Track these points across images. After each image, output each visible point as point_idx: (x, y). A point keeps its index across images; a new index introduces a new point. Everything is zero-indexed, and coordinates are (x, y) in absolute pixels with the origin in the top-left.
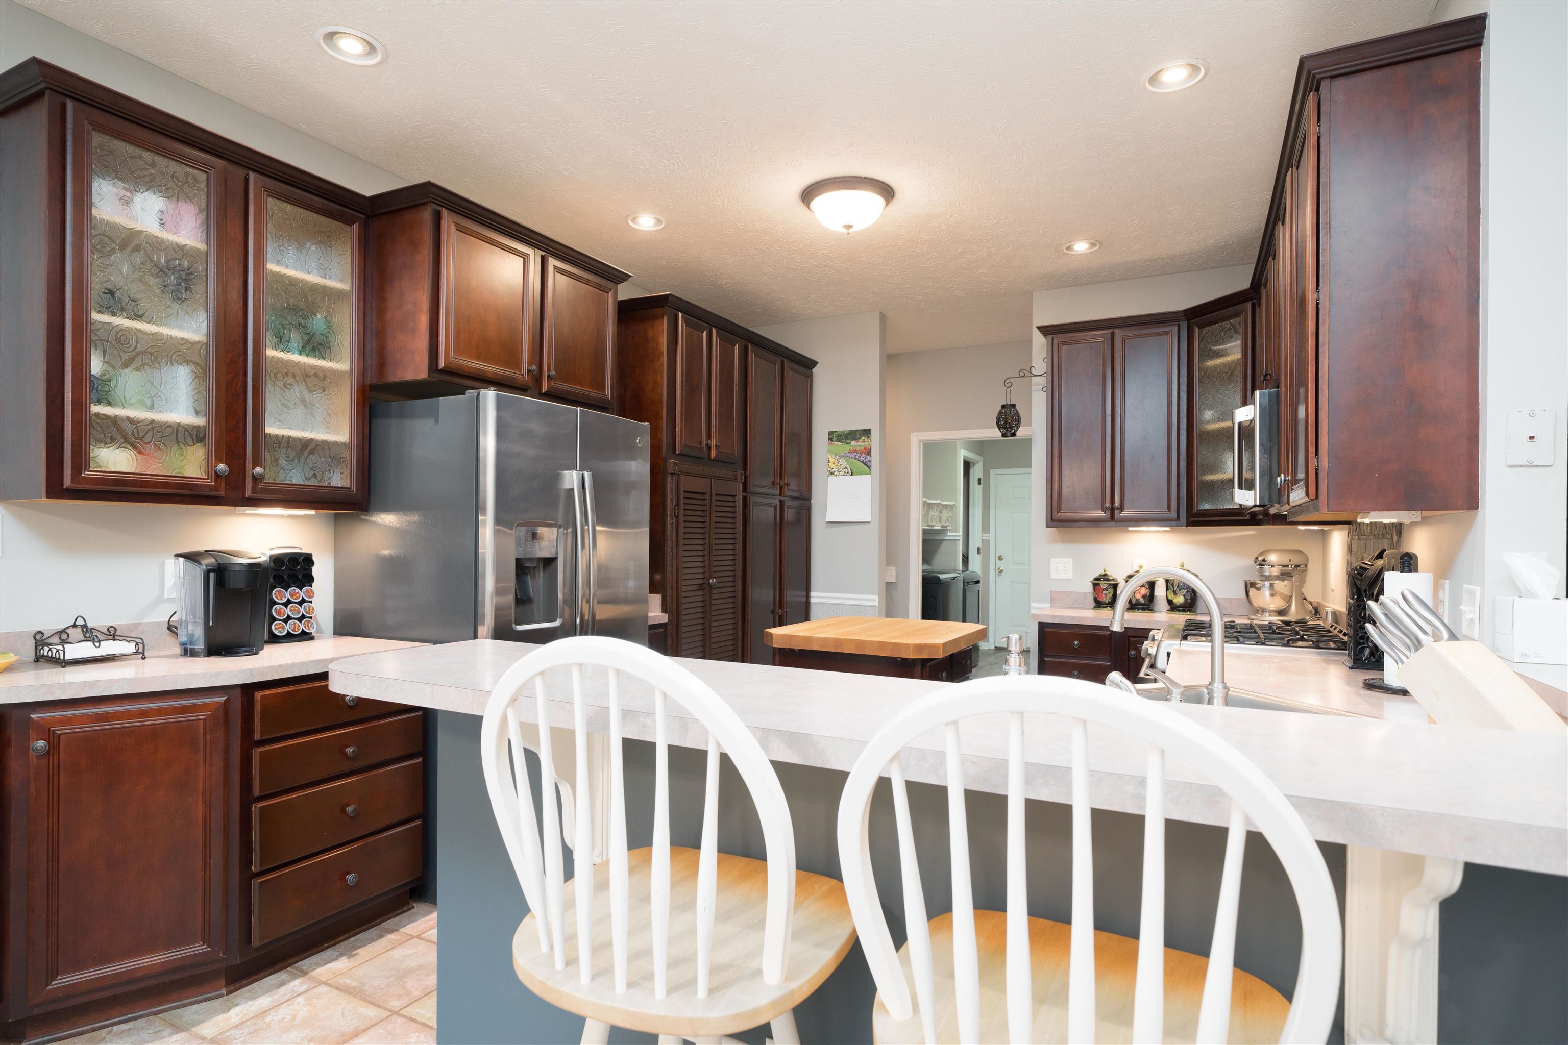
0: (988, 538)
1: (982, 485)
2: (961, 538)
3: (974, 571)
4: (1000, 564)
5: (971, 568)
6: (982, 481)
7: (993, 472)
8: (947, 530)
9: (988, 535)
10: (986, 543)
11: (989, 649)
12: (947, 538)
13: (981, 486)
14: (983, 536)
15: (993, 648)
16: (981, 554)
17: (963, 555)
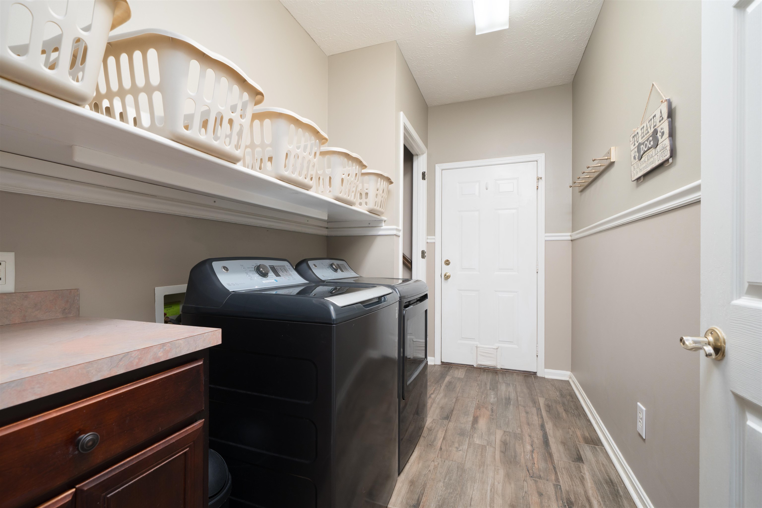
0: (433, 241)
1: (426, 180)
2: (401, 234)
3: (418, 279)
4: (447, 270)
5: (415, 277)
6: (426, 176)
7: (438, 167)
8: (381, 221)
9: (433, 237)
10: (431, 245)
11: (435, 365)
12: (381, 233)
13: (425, 182)
14: (427, 239)
15: (439, 363)
16: (426, 258)
17: (404, 257)
